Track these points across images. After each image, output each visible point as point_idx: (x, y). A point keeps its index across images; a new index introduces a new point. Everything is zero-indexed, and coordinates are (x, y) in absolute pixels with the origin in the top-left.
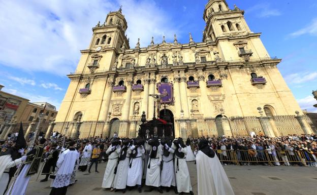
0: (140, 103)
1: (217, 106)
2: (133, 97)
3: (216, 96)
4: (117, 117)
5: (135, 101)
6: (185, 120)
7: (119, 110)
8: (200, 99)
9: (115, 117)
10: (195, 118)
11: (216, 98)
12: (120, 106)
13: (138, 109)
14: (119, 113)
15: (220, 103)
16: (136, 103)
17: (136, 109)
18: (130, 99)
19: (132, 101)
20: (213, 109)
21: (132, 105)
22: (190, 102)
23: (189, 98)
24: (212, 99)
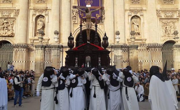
0: (46, 17)
1: (168, 27)
2: (32, 6)
3: (169, 11)
4: (7, 39)
5: (38, 14)
6: (122, 47)
7: (10, 28)
8: (144, 16)
9: (4, 39)
10: (136, 44)
11: (169, 14)
12: (10, 21)
13: (43, 27)
14: (9, 33)
15: (174, 23)
16: (38, 17)
17: (39, 27)
18: (28, 9)
19: (32, 12)
20: (162, 32)
21: (32, 19)
22: (128, 19)
23: (127, 13)
24: (163, 16)
